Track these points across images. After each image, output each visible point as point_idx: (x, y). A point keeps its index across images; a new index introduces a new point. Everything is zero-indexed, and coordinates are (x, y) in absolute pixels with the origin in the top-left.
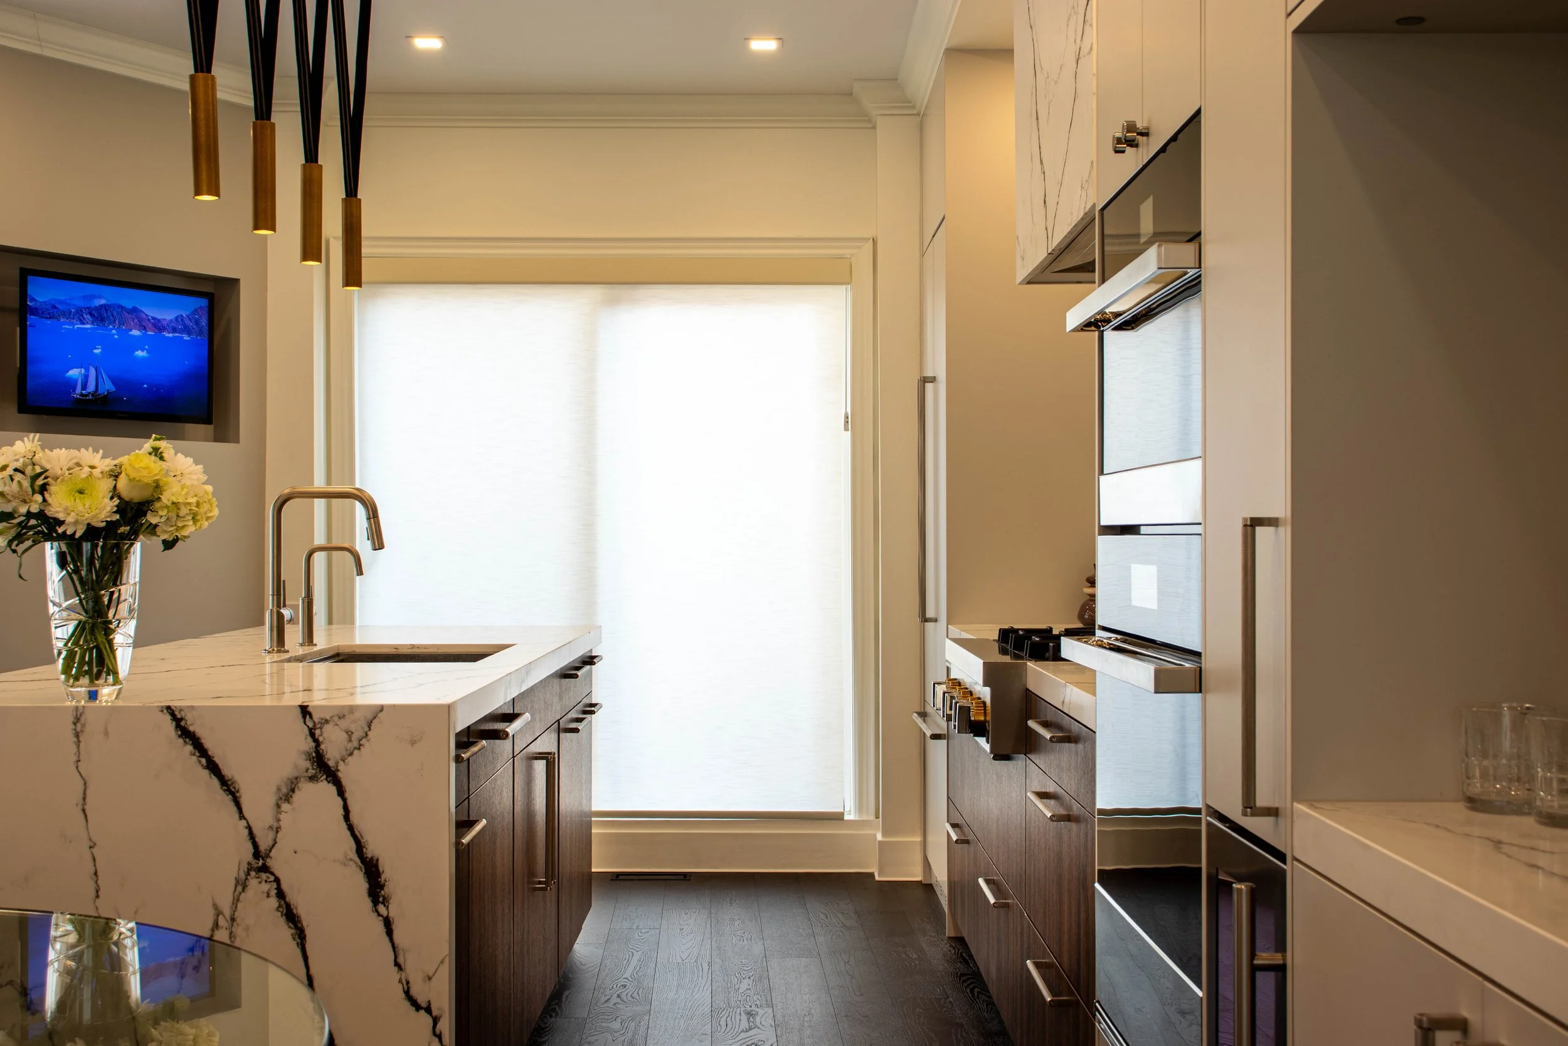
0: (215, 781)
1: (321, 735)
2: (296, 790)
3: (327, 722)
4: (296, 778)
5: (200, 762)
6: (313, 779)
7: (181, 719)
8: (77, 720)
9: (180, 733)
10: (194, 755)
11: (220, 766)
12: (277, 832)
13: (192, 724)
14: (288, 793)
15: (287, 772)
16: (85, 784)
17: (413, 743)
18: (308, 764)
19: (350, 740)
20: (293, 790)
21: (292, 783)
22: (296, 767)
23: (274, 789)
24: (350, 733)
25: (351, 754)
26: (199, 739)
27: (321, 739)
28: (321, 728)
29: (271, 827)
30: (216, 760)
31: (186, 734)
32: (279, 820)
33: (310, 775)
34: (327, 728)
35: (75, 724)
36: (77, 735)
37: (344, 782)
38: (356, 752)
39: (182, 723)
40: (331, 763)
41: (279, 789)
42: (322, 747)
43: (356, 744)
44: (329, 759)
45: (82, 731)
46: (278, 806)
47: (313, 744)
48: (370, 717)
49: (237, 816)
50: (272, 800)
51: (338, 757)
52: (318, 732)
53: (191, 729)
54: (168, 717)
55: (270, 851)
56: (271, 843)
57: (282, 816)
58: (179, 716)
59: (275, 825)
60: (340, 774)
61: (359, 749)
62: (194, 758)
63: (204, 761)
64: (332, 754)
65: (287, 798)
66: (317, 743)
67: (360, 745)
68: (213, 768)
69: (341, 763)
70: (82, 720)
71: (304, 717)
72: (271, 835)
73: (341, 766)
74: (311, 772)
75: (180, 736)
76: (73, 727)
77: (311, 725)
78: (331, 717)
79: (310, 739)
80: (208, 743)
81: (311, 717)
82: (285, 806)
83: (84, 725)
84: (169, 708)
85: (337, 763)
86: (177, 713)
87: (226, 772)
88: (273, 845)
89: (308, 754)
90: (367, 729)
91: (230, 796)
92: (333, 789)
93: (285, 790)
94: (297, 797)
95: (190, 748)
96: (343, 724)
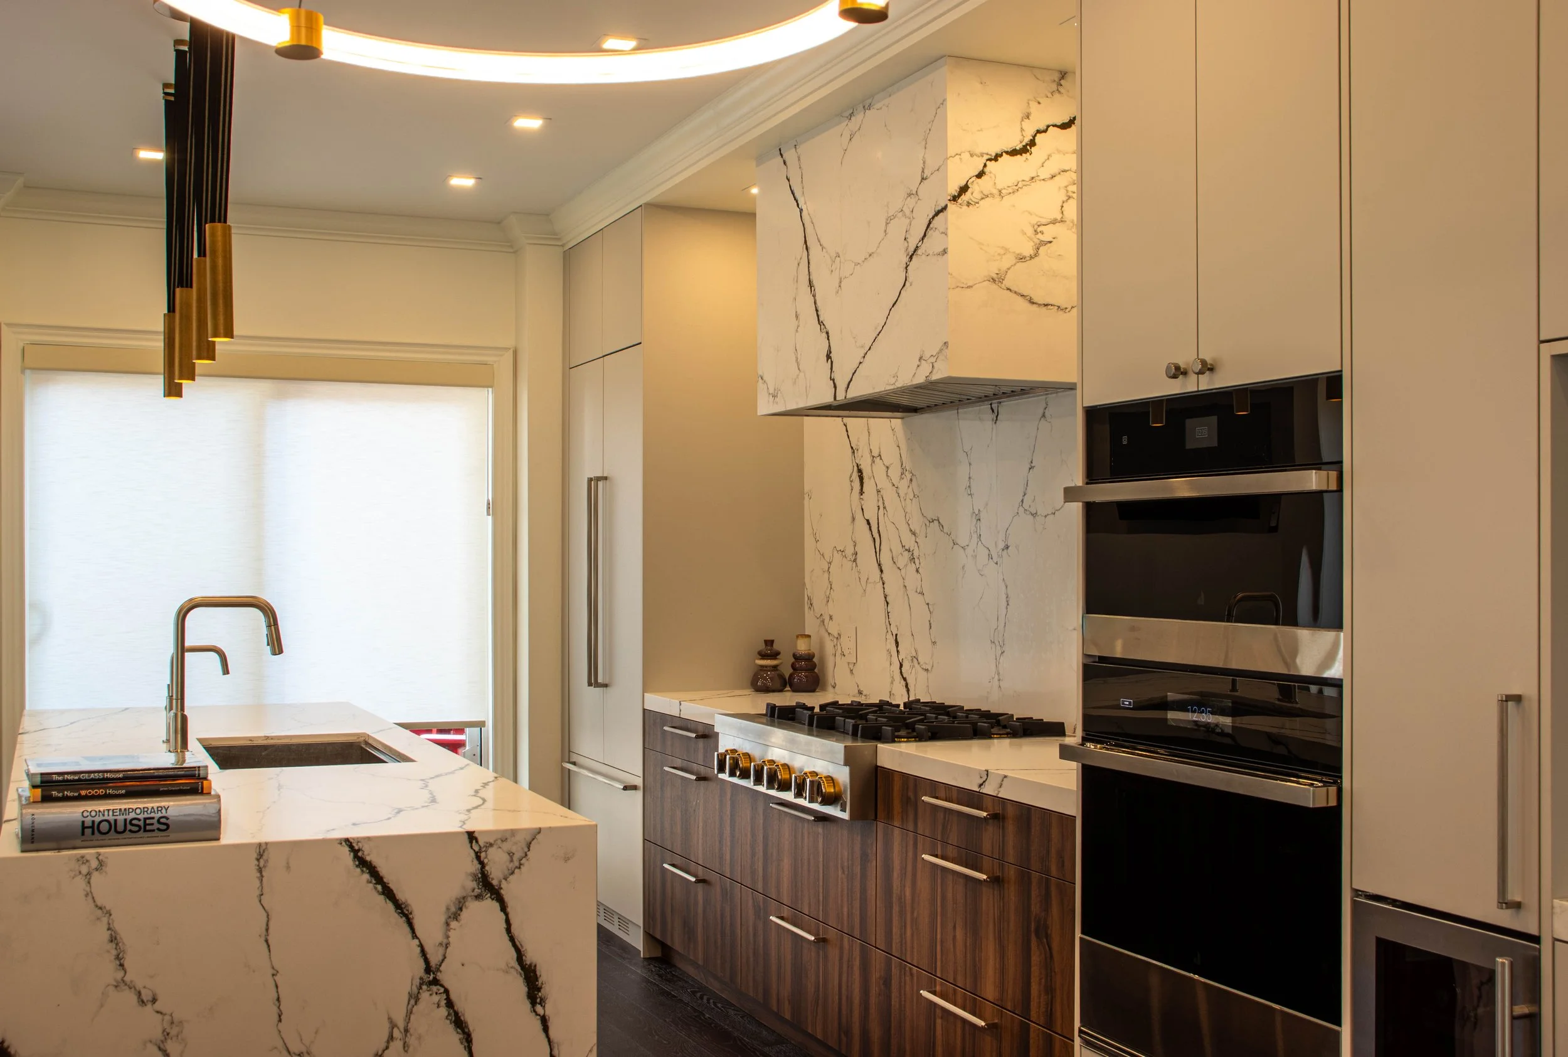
0: (390, 906)
1: (486, 857)
2: (464, 909)
3: (491, 845)
4: (464, 898)
5: (376, 888)
6: (478, 897)
7: (359, 850)
8: (260, 856)
9: (357, 863)
10: (371, 882)
11: (395, 892)
12: (447, 947)
13: (369, 855)
14: (455, 913)
15: (456, 892)
16: (268, 916)
17: (567, 859)
18: (474, 885)
19: (512, 861)
20: (461, 909)
21: (460, 902)
22: (464, 887)
23: (444, 909)
24: (511, 854)
25: (513, 873)
26: (375, 867)
27: (486, 861)
28: (486, 851)
29: (441, 944)
30: (391, 886)
31: (363, 863)
32: (448, 937)
33: (476, 894)
34: (491, 850)
35: (258, 860)
36: (260, 870)
37: (506, 898)
38: (517, 870)
39: (360, 854)
40: (495, 882)
41: (448, 909)
42: (487, 868)
43: (517, 864)
44: (493, 879)
45: (265, 866)
46: (448, 924)
47: (479, 866)
48: (529, 838)
49: (410, 936)
50: (443, 919)
51: (501, 876)
52: (483, 855)
53: (368, 858)
54: (347, 849)
55: (440, 966)
56: (441, 958)
57: (451, 933)
58: (356, 848)
59: (445, 941)
60: (502, 892)
61: (520, 868)
62: (371, 885)
63: (379, 887)
64: (495, 873)
65: (456, 916)
66: (482, 864)
67: (520, 864)
68: (388, 893)
69: (503, 881)
70: (265, 857)
71: (471, 842)
72: (441, 951)
73: (504, 885)
74: (477, 891)
75: (357, 866)
76: (256, 862)
77: (477, 848)
78: (495, 841)
79: (476, 862)
80: (383, 871)
81: (477, 842)
82: (454, 924)
83: (266, 861)
84: (347, 840)
85: (500, 882)
86: (354, 845)
87: (401, 896)
88: (443, 960)
89: (474, 876)
90: (526, 850)
91: (404, 918)
92: (496, 905)
93: (453, 909)
94: (464, 914)
95: (366, 876)
96: (506, 846)
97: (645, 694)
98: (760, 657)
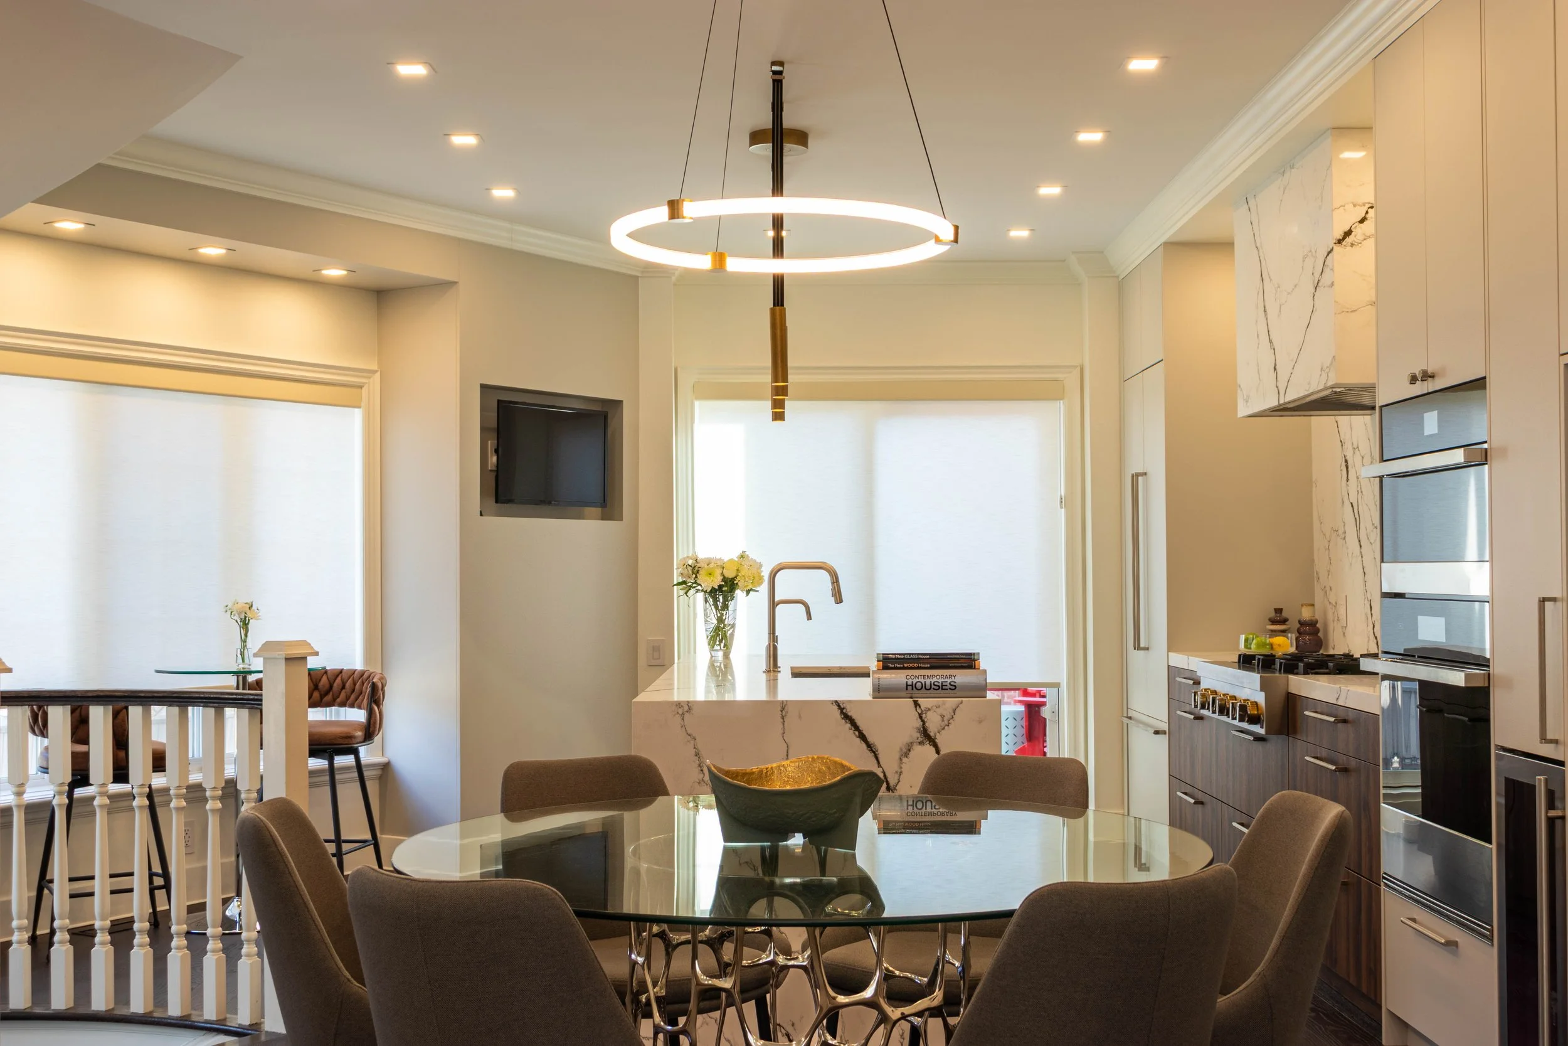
0: (864, 745)
1: (926, 717)
2: (911, 750)
3: (929, 710)
4: (911, 743)
5: (855, 733)
6: (921, 743)
7: (844, 708)
8: (783, 709)
9: (843, 716)
10: (851, 729)
11: (867, 736)
12: (900, 775)
13: (850, 711)
14: (906, 752)
15: (907, 739)
16: (788, 747)
17: (980, 722)
18: (918, 735)
19: (943, 721)
20: (909, 750)
21: (909, 746)
22: (911, 736)
23: (898, 749)
24: (943, 716)
25: (943, 729)
26: (854, 720)
27: (926, 720)
28: (926, 714)
29: (897, 772)
30: (865, 732)
31: (847, 717)
32: (901, 768)
33: (919, 741)
34: (929, 713)
35: (782, 711)
36: (783, 718)
37: (940, 745)
38: (946, 727)
39: (844, 711)
40: (932, 734)
41: (901, 749)
42: (927, 724)
43: (946, 723)
44: (930, 732)
45: (786, 715)
46: (901, 759)
47: (921, 723)
48: (954, 707)
49: (876, 765)
50: (897, 756)
51: (936, 730)
52: (924, 716)
53: (849, 714)
54: (836, 707)
55: (896, 786)
56: (897, 781)
57: (903, 766)
58: (842, 707)
59: (899, 770)
60: (937, 740)
61: (948, 726)
62: (851, 731)
63: (857, 733)
64: (932, 730)
65: (906, 755)
66: (923, 721)
67: (949, 723)
68: (863, 737)
69: (938, 734)
70: (786, 709)
71: (916, 707)
72: (897, 776)
73: (938, 736)
74: (920, 739)
75: (843, 719)
76: (780, 712)
77: (920, 711)
78: (932, 707)
79: (919, 720)
80: (859, 723)
81: (920, 707)
82: (905, 760)
83: (787, 712)
84: (836, 702)
85: (935, 734)
86: (841, 705)
87: (870, 739)
88: (898, 783)
89: (918, 729)
90: (953, 714)
91: (873, 754)
92: (933, 749)
93: (904, 750)
94: (912, 754)
95: (849, 725)
96: (940, 711)
97: (1169, 653)
98: (1271, 623)
